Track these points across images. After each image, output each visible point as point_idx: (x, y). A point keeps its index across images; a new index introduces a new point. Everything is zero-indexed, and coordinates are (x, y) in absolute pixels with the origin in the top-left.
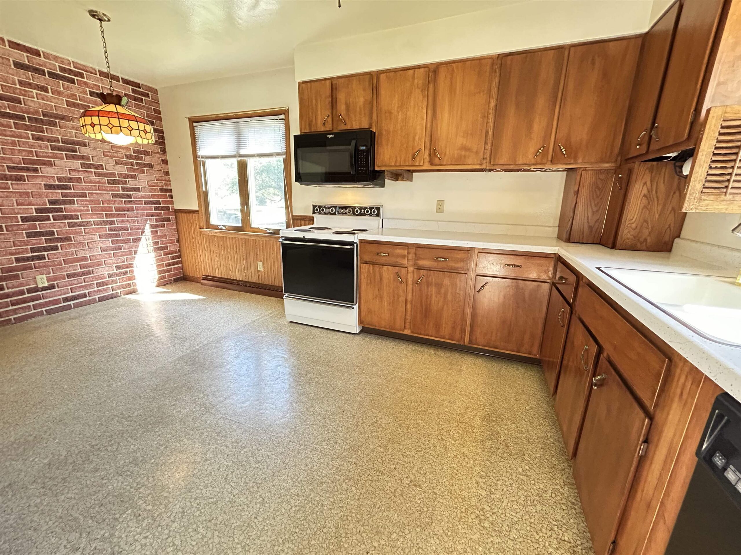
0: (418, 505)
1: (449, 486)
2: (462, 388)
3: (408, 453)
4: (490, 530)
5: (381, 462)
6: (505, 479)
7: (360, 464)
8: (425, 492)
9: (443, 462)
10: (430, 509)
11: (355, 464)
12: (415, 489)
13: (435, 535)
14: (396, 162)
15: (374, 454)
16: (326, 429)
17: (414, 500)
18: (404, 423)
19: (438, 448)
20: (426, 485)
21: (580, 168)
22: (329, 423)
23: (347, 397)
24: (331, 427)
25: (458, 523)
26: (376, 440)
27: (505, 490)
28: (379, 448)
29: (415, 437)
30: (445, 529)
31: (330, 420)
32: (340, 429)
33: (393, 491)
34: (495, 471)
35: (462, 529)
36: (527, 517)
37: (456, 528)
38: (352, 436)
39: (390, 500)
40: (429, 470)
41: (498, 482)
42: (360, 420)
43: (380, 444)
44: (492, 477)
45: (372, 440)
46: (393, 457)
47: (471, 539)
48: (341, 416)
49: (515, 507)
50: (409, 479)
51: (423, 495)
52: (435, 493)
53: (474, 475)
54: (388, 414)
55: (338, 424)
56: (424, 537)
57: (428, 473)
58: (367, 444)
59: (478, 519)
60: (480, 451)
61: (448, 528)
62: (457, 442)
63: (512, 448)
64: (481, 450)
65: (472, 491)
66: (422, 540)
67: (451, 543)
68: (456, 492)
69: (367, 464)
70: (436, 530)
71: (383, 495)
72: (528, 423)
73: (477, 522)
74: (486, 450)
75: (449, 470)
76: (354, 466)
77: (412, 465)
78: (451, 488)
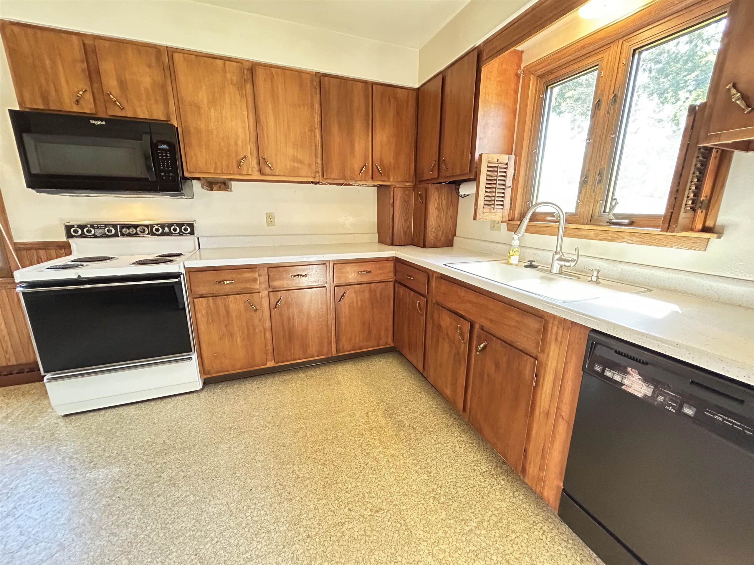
0: (391, 527)
1: (400, 491)
2: (351, 398)
3: (350, 486)
4: (447, 501)
5: (332, 513)
6: (429, 455)
7: (314, 533)
8: (388, 511)
9: (382, 473)
10: (402, 522)
11: (308, 537)
12: (378, 515)
13: (420, 539)
14: (216, 169)
15: (321, 511)
16: (244, 525)
17: (385, 526)
18: (326, 461)
19: (370, 463)
20: (384, 504)
21: (392, 185)
22: (242, 515)
23: (242, 471)
24: (249, 518)
25: (427, 515)
26: (311, 495)
27: (435, 463)
28: (320, 502)
29: (345, 467)
30: (422, 529)
31: (241, 511)
32: (262, 512)
33: (363, 533)
34: (420, 454)
35: (432, 518)
36: (458, 473)
37: (428, 520)
38: (283, 510)
39: (367, 543)
40: (377, 489)
41: (428, 461)
42: (279, 486)
43: (318, 497)
44: (422, 460)
45: (307, 499)
46: (340, 500)
47: (442, 519)
48: (251, 496)
49: (448, 471)
50: (368, 510)
51: (389, 515)
52: (396, 505)
53: (410, 467)
54: (303, 461)
55: (254, 509)
56: (414, 549)
57: (379, 492)
58: (305, 506)
59: (435, 500)
60: (401, 445)
61: (424, 526)
62: (380, 448)
63: (418, 428)
64: (400, 443)
65: (417, 481)
66: (415, 554)
67: (434, 535)
68: (409, 492)
69: (321, 527)
70: (418, 535)
71: (358, 544)
72: (414, 402)
73: (436, 502)
74: (404, 441)
75: (392, 477)
76: (309, 540)
77: (361, 495)
78: (403, 491)
